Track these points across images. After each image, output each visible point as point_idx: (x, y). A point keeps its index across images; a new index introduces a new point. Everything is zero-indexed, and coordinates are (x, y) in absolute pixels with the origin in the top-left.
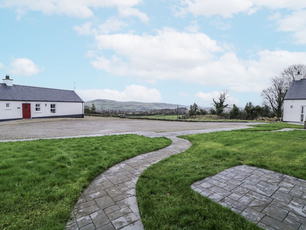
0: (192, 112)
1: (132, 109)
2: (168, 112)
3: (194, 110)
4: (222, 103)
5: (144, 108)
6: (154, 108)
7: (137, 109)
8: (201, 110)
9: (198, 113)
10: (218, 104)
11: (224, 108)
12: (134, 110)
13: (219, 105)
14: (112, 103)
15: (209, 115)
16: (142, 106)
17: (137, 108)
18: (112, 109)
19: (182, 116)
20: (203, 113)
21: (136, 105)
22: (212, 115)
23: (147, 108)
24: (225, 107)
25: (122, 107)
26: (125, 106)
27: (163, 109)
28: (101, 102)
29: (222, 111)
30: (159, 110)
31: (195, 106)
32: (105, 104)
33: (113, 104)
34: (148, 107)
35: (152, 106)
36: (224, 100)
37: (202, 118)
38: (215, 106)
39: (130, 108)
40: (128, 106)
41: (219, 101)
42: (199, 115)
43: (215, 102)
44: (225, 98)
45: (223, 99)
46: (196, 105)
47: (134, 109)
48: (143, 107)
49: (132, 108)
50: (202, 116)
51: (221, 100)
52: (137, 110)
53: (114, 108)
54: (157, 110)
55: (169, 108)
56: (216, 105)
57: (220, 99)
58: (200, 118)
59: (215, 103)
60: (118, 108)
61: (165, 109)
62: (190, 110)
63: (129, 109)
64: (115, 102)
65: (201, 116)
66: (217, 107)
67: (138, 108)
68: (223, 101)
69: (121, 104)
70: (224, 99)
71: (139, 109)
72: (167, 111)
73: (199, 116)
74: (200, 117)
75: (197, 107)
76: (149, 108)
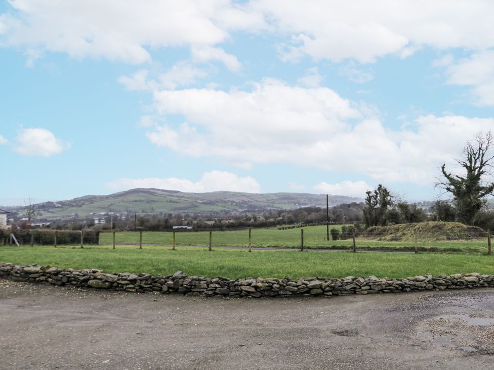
0: (373, 213)
1: (222, 211)
2: (313, 216)
3: (378, 206)
4: (474, 178)
5: (252, 208)
6: (278, 206)
7: (235, 210)
8: (403, 206)
9: (394, 218)
10: (461, 183)
11: (483, 195)
12: (226, 212)
13: (464, 187)
14: (172, 196)
15: (432, 223)
16: (249, 204)
17: (233, 208)
18: (170, 213)
19: (344, 229)
20: (411, 215)
21: (232, 200)
22: (442, 222)
23: (260, 207)
24: (486, 193)
25: (196, 207)
26: (204, 203)
27: (301, 209)
28: (142, 194)
29: (478, 206)
30: (290, 211)
31: (383, 192)
32: (154, 201)
33: (174, 199)
34: (262, 204)
35: (274, 202)
36: (483, 169)
37: (404, 234)
38: (448, 189)
39: (218, 208)
40: (211, 203)
41: (463, 173)
42: (397, 223)
43: (448, 177)
44: (485, 159)
45: (478, 164)
46: (385, 190)
47: (227, 210)
48: (251, 206)
49: (223, 209)
50: (405, 228)
51: (470, 169)
52: (233, 213)
53: (176, 209)
54: (285, 211)
55: (317, 206)
56: (452, 187)
57: (466, 166)
58: (399, 234)
59: (451, 179)
60: (185, 208)
61: (306, 209)
62: (368, 206)
63: (214, 212)
64: (178, 194)
65: (403, 225)
66: (458, 193)
67: (237, 208)
68: (480, 173)
69: (195, 200)
70: (482, 165)
71: (240, 210)
72: (309, 214)
73: (397, 226)
74: (397, 230)
75: (389, 198)
76: (265, 206)
